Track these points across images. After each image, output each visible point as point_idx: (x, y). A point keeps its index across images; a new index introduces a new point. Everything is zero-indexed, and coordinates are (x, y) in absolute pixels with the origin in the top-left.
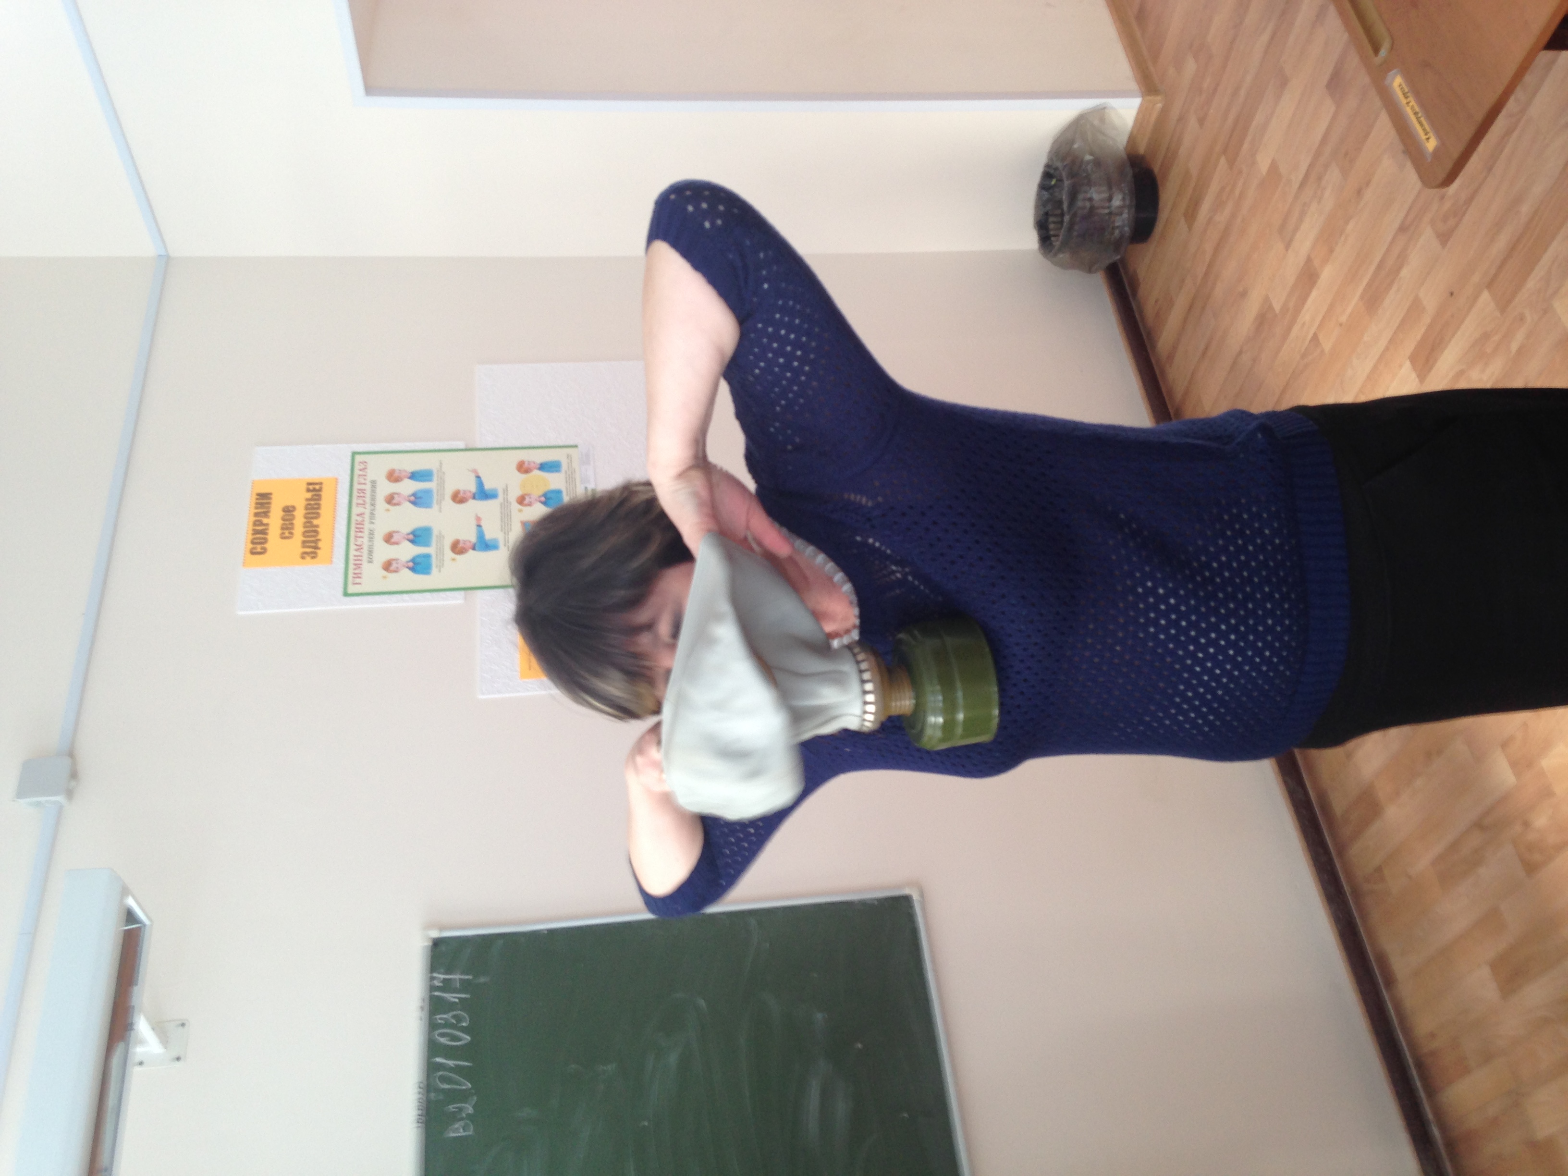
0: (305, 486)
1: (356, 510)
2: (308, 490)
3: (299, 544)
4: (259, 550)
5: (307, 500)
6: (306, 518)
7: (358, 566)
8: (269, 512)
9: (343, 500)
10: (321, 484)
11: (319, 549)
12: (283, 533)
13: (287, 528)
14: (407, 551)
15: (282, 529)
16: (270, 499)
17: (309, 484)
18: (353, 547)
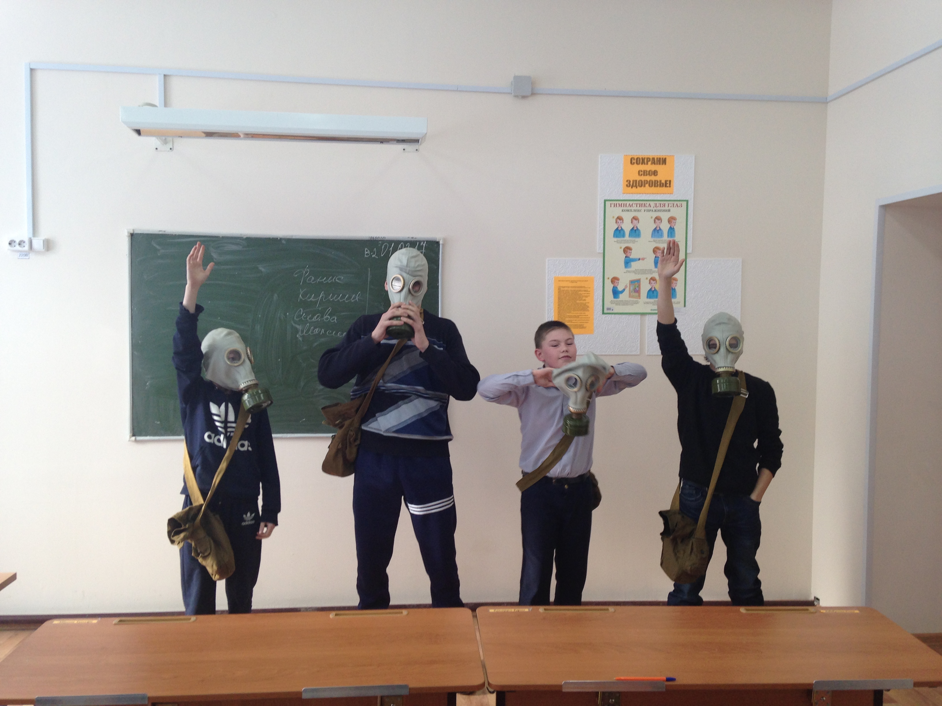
0: (669, 179)
1: (652, 204)
2: (666, 181)
3: (635, 179)
4: (633, 161)
5: (660, 181)
6: (650, 181)
7: (620, 205)
8: (655, 164)
9: (659, 197)
10: (670, 186)
11: (632, 188)
12: (642, 171)
13: (645, 173)
14: (627, 227)
15: (644, 171)
16: (663, 164)
17: (670, 181)
18: (631, 203)
